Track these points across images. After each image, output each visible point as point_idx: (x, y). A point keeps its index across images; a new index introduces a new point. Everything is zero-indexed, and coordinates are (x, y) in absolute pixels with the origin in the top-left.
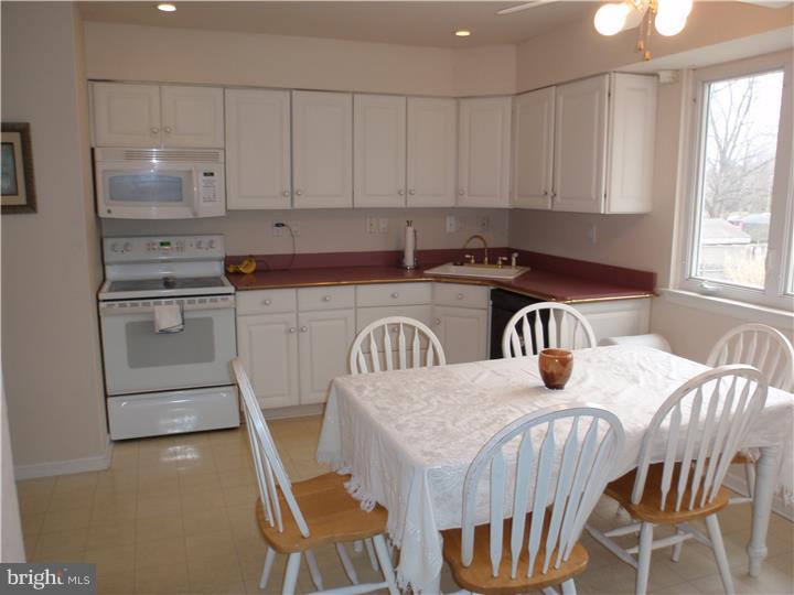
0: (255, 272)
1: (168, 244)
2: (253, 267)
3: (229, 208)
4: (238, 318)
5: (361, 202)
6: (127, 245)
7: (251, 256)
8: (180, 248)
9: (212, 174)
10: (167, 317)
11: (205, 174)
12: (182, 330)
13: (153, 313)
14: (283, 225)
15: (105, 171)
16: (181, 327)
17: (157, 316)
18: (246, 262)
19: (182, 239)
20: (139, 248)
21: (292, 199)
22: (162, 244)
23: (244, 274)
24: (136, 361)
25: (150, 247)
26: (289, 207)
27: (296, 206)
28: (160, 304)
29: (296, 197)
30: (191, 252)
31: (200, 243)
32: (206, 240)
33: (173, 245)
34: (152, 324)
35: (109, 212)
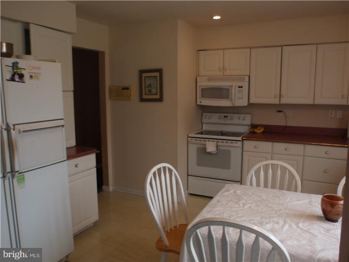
0: (262, 133)
1: (227, 117)
2: (262, 130)
3: (250, 102)
4: (244, 153)
5: (319, 101)
6: (210, 116)
7: (262, 125)
8: (231, 119)
9: (242, 87)
10: (211, 147)
11: (239, 87)
12: (216, 153)
13: (205, 145)
14: (281, 111)
15: (200, 86)
16: (216, 152)
17: (207, 146)
18: (259, 128)
19: (232, 115)
20: (215, 118)
21: (280, 99)
22: (225, 117)
23: (256, 133)
24: (200, 163)
25: (220, 118)
26: (278, 103)
27: (282, 102)
28: (210, 141)
29: (281, 98)
30: (236, 121)
31: (239, 117)
32: (243, 116)
33: (229, 118)
34: (205, 149)
35: (200, 102)
